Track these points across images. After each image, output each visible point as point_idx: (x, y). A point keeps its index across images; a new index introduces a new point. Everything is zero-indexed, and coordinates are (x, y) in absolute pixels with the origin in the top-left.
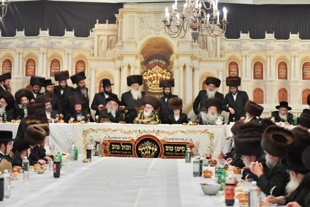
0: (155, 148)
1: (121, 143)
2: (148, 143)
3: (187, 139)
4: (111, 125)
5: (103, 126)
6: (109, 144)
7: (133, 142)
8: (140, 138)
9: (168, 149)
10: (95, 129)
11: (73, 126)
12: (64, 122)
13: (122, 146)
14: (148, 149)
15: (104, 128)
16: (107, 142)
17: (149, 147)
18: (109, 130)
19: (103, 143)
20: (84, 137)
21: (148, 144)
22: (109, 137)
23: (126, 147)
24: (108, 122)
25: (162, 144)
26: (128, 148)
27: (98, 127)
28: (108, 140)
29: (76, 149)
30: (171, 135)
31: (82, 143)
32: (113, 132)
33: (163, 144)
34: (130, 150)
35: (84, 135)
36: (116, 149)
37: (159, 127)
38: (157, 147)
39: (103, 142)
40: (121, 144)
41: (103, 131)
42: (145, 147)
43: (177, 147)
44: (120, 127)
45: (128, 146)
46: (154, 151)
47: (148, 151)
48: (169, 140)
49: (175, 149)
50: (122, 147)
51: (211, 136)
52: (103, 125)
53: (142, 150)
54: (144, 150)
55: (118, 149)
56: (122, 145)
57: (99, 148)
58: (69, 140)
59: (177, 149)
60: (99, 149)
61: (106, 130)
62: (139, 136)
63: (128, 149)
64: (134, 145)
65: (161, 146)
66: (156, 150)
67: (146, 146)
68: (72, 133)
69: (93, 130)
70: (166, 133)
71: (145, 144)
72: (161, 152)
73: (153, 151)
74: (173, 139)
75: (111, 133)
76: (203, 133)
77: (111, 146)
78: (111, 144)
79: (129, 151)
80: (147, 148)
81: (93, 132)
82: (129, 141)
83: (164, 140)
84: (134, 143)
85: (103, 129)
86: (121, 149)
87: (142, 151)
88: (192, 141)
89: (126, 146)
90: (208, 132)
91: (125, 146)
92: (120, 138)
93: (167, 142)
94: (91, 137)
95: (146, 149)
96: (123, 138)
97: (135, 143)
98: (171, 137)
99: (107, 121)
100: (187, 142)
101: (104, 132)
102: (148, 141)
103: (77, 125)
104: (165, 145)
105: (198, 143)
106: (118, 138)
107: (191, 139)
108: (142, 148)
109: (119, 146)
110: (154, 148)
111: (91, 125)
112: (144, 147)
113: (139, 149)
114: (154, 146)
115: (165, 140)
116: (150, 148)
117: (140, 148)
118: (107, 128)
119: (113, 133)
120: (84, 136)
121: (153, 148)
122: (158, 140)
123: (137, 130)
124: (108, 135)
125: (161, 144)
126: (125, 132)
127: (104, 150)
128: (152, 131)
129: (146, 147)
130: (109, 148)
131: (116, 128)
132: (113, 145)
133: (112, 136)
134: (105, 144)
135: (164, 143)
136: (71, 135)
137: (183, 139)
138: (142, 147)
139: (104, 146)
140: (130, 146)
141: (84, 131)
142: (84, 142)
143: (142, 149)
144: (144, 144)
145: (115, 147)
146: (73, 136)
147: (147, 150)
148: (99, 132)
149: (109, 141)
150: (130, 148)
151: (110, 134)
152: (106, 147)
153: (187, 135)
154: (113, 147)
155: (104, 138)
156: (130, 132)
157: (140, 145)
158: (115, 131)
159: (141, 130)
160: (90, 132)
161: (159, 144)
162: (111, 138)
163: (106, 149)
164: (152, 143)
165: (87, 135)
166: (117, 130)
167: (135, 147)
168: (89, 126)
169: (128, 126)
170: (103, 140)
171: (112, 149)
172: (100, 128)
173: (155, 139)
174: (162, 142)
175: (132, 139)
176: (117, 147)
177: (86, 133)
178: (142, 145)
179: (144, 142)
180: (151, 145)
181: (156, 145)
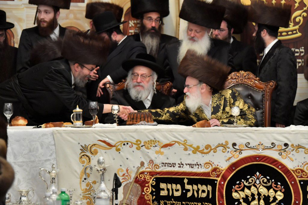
0: (279, 193)
1: (184, 179)
2: (258, 178)
4: (158, 130)
5: (134, 135)
6: (152, 182)
7: (218, 176)
8: (235, 165)
10: (112, 143)
11: (53, 134)
12: (26, 123)
13: (188, 187)
14: (259, 194)
15: (137, 138)
16: (148, 177)
17: (260, 190)
18: (152, 143)
19: (137, 181)
20: (85, 165)
21: (258, 182)
22: (151, 162)
23: (199, 189)
24: (148, 122)
25: (297, 179)
26: (203, 191)
27: (122, 137)
28: (148, 170)
29: (64, 196)
31: (78, 180)
32: (162, 150)
33: (300, 181)
34: (210, 197)
35: (84, 159)
36: (171, 194)
38: (283, 190)
39: (137, 177)
40: (186, 181)
41: (135, 146)
42: (249, 188)
44: (183, 137)
45: (204, 187)
46: (275, 199)
47: (259, 200)
50: (189, 190)
52: (136, 131)
53: (242, 196)
54: (247, 196)
55: (178, 194)
56: (188, 184)
57: (125, 194)
58: (42, 173)
60: (124, 198)
61: (142, 144)
62: (234, 160)
63: (204, 195)
64: (220, 184)
65: (295, 186)
66: (280, 196)
67: (253, 187)
68: (51, 156)
69: (109, 144)
70: (306, 150)
71: (250, 181)
72: (295, 202)
73: (271, 199)
75: (157, 152)
77: (157, 189)
78: (159, 181)
79: (206, 199)
80: (256, 193)
81: (107, 151)
82: (207, 174)
83: (302, 171)
84: (219, 179)
85: (134, 141)
86: (184, 195)
87: (241, 201)
89: (199, 186)
91: (195, 187)
92: (181, 165)
94: (99, 162)
95: (253, 195)
96: (191, 166)
97: (224, 178)
99: (144, 120)
101: (138, 149)
102: (258, 174)
103: (68, 133)
104: (305, 184)
106: (177, 165)
108: (240, 192)
109: (179, 187)
110: (276, 191)
111: (104, 132)
112: (246, 190)
113: (235, 195)
114: (273, 185)
115: (305, 170)
116: (263, 191)
117: (236, 191)
118: (147, 139)
119: (162, 153)
120: (83, 162)
121: (271, 191)
122: (287, 171)
123: (227, 143)
124: (149, 157)
125: (295, 180)
126: (196, 150)
127: (138, 198)
128: (270, 145)
129: (253, 189)
130: (152, 193)
131: (171, 139)
132: (163, 185)
133: (159, 159)
134: (140, 182)
135: (301, 177)
136: (46, 160)
138: (243, 190)
139: (140, 188)
140: (210, 188)
141: (84, 149)
142: (84, 177)
143: (242, 195)
145: (168, 190)
146: (53, 162)
147: (256, 197)
148: (126, 151)
149: (151, 174)
150: (208, 191)
151: (156, 156)
152: (143, 191)
154: (163, 190)
155: (140, 166)
156: (209, 149)
157: (238, 182)
158: (169, 147)
159: (238, 144)
160: (99, 150)
161: (289, 180)
162: (157, 166)
163: (144, 195)
164: (268, 178)
165: (91, 158)
166: (174, 144)
167: (223, 189)
168: (96, 133)
169: (204, 132)
170: (137, 172)
171: (161, 194)
172: (128, 140)
173: (278, 167)
174: (297, 176)
175: (214, 167)
176: (174, 191)
177: (89, 154)
178: (242, 185)
179: (248, 177)
180: (266, 183)
181: (279, 183)
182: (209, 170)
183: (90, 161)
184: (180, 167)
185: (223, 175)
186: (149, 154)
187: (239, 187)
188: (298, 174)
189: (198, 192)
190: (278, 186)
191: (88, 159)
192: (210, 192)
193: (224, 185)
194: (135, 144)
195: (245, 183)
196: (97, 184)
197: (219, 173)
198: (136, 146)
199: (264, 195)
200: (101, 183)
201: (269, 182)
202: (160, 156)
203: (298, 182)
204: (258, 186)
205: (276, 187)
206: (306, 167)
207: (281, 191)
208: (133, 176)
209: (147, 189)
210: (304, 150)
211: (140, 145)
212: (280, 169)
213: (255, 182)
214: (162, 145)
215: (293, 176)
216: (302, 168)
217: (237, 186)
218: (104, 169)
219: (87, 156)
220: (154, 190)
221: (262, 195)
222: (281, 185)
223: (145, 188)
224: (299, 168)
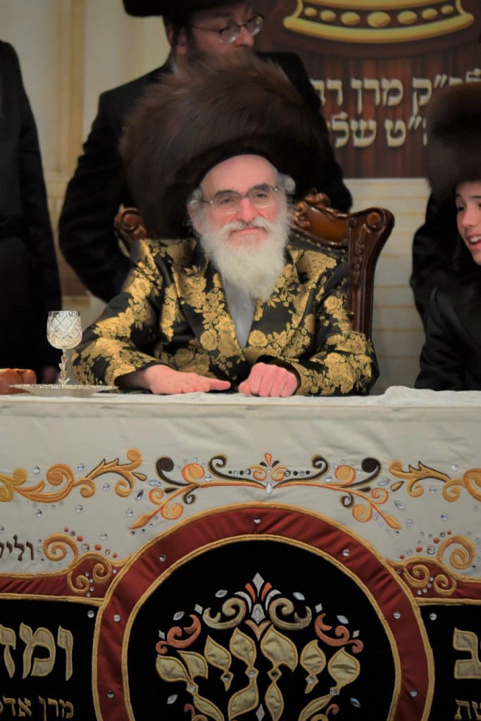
0: (342, 657)
2: (259, 600)
7: (99, 592)
8: (166, 547)
14: (263, 663)
17: (267, 648)
21: (258, 614)
23: (21, 645)
25: (416, 603)
26: (41, 652)
33: (425, 611)
34: (69, 673)
37: (373, 426)
38: (359, 647)
45: (43, 637)
46: (326, 680)
53: (195, 671)
54: (214, 672)
62: (162, 528)
63: (44, 667)
64: (106, 622)
65: (405, 627)
66: (345, 669)
67: (238, 636)
70: (453, 488)
71: (227, 609)
72: (405, 692)
73: (312, 683)
79: (52, 685)
80: (250, 657)
82: (58, 584)
83: (435, 569)
84: (103, 603)
87: (192, 689)
89: (25, 630)
91: (7, 635)
93: (464, 589)
95: (238, 666)
97: (123, 599)
102: (258, 580)
104: (445, 622)
108: (189, 657)
110: (329, 652)
112: (212, 647)
113: (167, 667)
114: (320, 626)
115: (446, 564)
116: (279, 649)
117: (172, 652)
121: (312, 648)
122: (373, 570)
123: (135, 457)
125: (405, 606)
126: (12, 487)
128: (306, 466)
135: (431, 593)
138: (198, 647)
140: (66, 638)
143: (197, 665)
144: (216, 607)
147: (252, 674)
150: (61, 653)
156: (65, 482)
159: (178, 463)
161: (381, 604)
164: (299, 596)
167: (120, 643)
173: (338, 555)
174: (414, 591)
175: (82, 553)
178: (196, 624)
179: (221, 594)
180: (289, 618)
181: (343, 619)
182: (63, 566)
185: (120, 586)
187: (185, 636)
188: (417, 583)
189: (17, 655)
190: (339, 631)
192: (69, 655)
193: (122, 625)
195: (206, 617)
197: (101, 580)
199: (284, 668)
201: (302, 614)
203: (417, 613)
204: (258, 632)
205: (331, 634)
206: (448, 553)
207: (349, 648)
210: (442, 483)
212: (346, 562)
213: (248, 616)
215: (398, 590)
216: (432, 558)
217: (176, 630)
221: (276, 665)
222: (351, 627)
224: (423, 555)
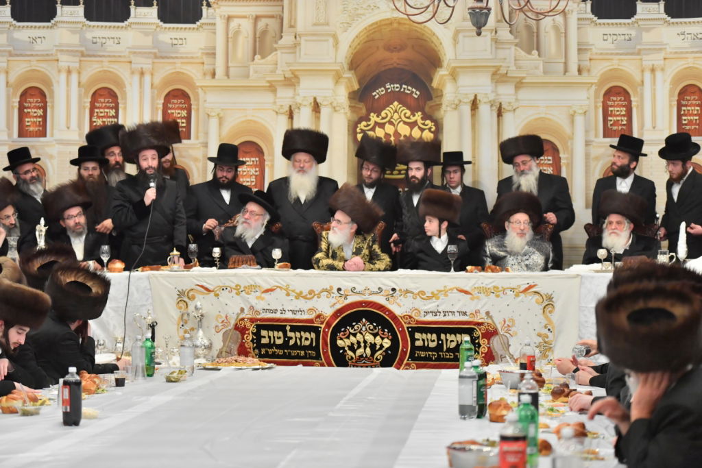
0: (386, 340)
1: (286, 326)
2: (364, 325)
3: (476, 312)
4: (259, 275)
5: (234, 279)
6: (252, 329)
7: (322, 323)
8: (340, 311)
9: (423, 340)
10: (211, 288)
11: (148, 278)
13: (290, 334)
14: (365, 342)
15: (236, 283)
16: (248, 324)
17: (366, 338)
18: (252, 288)
19: (236, 327)
20: (182, 310)
21: (364, 329)
22: (252, 308)
23: (301, 337)
24: (250, 265)
25: (405, 326)
26: (307, 339)
27: (221, 281)
28: (249, 316)
30: (431, 301)
31: (175, 327)
32: (264, 295)
33: (408, 328)
34: (314, 345)
35: (181, 304)
36: (272, 342)
37: (395, 280)
38: (390, 337)
39: (237, 324)
40: (288, 328)
42: (355, 335)
43: (448, 335)
45: (307, 335)
46: (382, 346)
47: (365, 347)
48: (425, 316)
49: (442, 341)
50: (291, 338)
51: (547, 303)
52: (235, 275)
54: (352, 344)
55: (279, 342)
56: (290, 331)
58: (137, 319)
59: (447, 340)
61: (242, 289)
62: (338, 306)
63: (307, 343)
64: (324, 331)
65: (402, 332)
66: (387, 343)
67: (359, 335)
68: (147, 300)
69: (207, 289)
70: (415, 296)
71: (356, 327)
72: (402, 349)
73: (378, 347)
74: (435, 313)
75: (257, 298)
76: (522, 295)
77: (258, 336)
78: (259, 328)
79: (310, 347)
80: (362, 340)
81: (206, 296)
82: (311, 321)
83: (410, 317)
84: (323, 326)
85: (233, 286)
86: (286, 343)
87: (346, 349)
88: (491, 317)
89: (302, 333)
90: (535, 292)
91: (298, 334)
92: (283, 311)
93: (418, 322)
94: (196, 308)
95: (359, 343)
96: (293, 312)
97: (328, 325)
98: (431, 306)
99: (247, 263)
100: (476, 320)
101: (238, 294)
102: (364, 320)
103: (165, 277)
104: (413, 331)
105: (507, 323)
106: (279, 312)
107: (487, 313)
108: (346, 340)
109: (281, 334)
110: (383, 339)
111: (202, 276)
112: (352, 337)
113: (340, 343)
115: (413, 316)
116: (370, 338)
117: (341, 339)
118: (247, 284)
119: (263, 299)
120: (180, 308)
121: (378, 338)
122: (394, 317)
123: (331, 287)
124: (249, 303)
125: (403, 327)
126: (299, 295)
127: (238, 345)
128: (377, 290)
129: (359, 337)
130: (252, 340)
131: (273, 284)
132: (264, 333)
133: (260, 305)
134: (240, 329)
135: (409, 323)
136: (142, 306)
137: (465, 313)
138: (348, 337)
139: (240, 336)
140: (313, 335)
141: (181, 294)
142: (181, 323)
143: (348, 342)
145: (269, 337)
146: (148, 307)
147: (362, 345)
148: (225, 296)
149: (252, 320)
150: (312, 339)
151: (256, 301)
152: (243, 339)
153: (476, 300)
154: (264, 337)
155: (239, 312)
156: (313, 295)
157: (342, 330)
158: (270, 292)
159: (342, 289)
160: (196, 295)
161: (396, 326)
162: (258, 312)
163: (244, 343)
164: (375, 324)
165: (189, 304)
166: (275, 289)
167: (327, 336)
168: (194, 278)
169: (307, 277)
170: (237, 319)
171: (262, 342)
172: (227, 285)
173: (385, 313)
174: (405, 323)
175: (318, 313)
176: (276, 338)
177: (186, 299)
178: (348, 332)
179: (354, 324)
180: (372, 330)
181: (386, 330)
182: (312, 316)
183: (187, 307)
184: (282, 313)
185: (327, 322)
186: (250, 300)
187: (345, 335)
188: (406, 321)
189: (301, 339)
190: (385, 333)
191: (185, 304)
192: (314, 340)
193: (328, 332)
194: (234, 289)
195: (350, 330)
196: (195, 331)
197: (322, 320)
198: (234, 291)
199: (371, 343)
200: (198, 330)
201: (376, 329)
202: (261, 301)
203: (406, 329)
204: (364, 333)
205: (383, 334)
206: (414, 313)
207: (388, 338)
208: (233, 322)
209: (247, 337)
210: (411, 295)
211: (240, 290)
212: (387, 315)
213: (361, 329)
214: (263, 290)
215: (401, 323)
216: (410, 314)
217: (342, 333)
218: (202, 316)
219: (184, 301)
220: (255, 337)
221: (369, 342)
222: (388, 333)
223: (245, 336)
224: (407, 313)
